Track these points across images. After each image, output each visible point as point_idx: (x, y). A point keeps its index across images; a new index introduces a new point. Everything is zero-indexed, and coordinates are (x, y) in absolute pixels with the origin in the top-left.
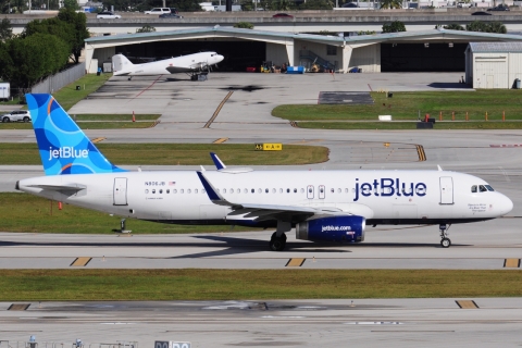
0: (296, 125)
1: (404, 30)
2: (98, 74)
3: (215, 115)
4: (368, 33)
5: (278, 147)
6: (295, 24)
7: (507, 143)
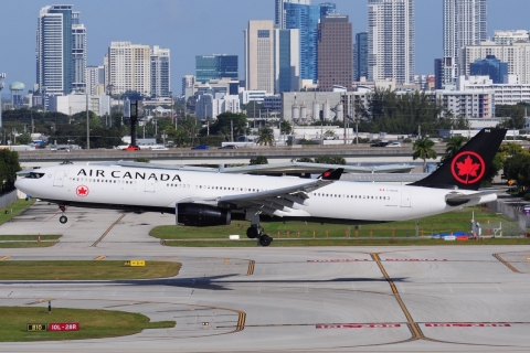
0: (164, 243)
1: (266, 163)
2: (27, 199)
3: (104, 235)
4: (238, 165)
5: (142, 263)
6: (182, 158)
7: (321, 258)
